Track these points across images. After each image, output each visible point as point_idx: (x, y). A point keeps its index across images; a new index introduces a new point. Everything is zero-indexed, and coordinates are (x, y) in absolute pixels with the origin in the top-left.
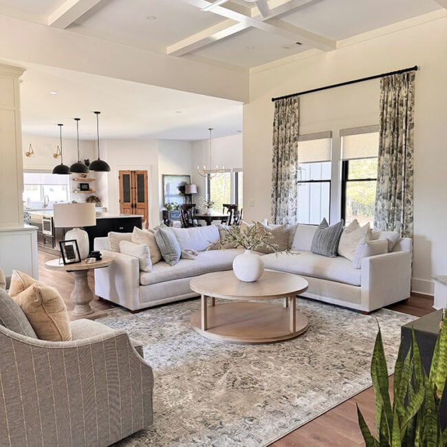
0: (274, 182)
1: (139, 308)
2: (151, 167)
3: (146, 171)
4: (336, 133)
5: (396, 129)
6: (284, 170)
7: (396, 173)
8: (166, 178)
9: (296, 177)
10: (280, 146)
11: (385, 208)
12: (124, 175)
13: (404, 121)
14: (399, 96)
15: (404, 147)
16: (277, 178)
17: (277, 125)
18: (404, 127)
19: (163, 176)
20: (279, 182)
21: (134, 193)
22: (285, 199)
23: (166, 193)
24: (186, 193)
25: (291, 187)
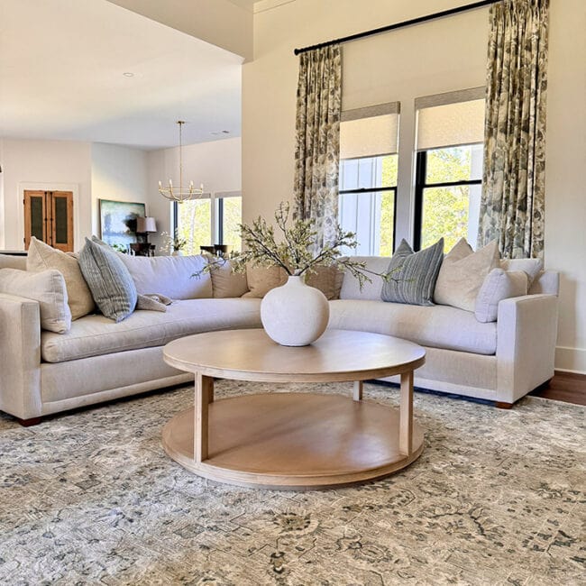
0: (299, 192)
1: (40, 414)
2: (80, 186)
3: (71, 193)
4: (408, 104)
5: (517, 90)
6: (315, 171)
7: (516, 166)
8: (104, 206)
9: (336, 182)
10: (309, 129)
11: (496, 226)
12: (32, 198)
13: (533, 75)
14: (523, 33)
15: (532, 119)
16: (304, 185)
17: (303, 94)
18: (533, 86)
19: (100, 202)
20: (307, 191)
21: (49, 227)
22: (318, 219)
23: (103, 230)
24: (138, 231)
25: (329, 200)
